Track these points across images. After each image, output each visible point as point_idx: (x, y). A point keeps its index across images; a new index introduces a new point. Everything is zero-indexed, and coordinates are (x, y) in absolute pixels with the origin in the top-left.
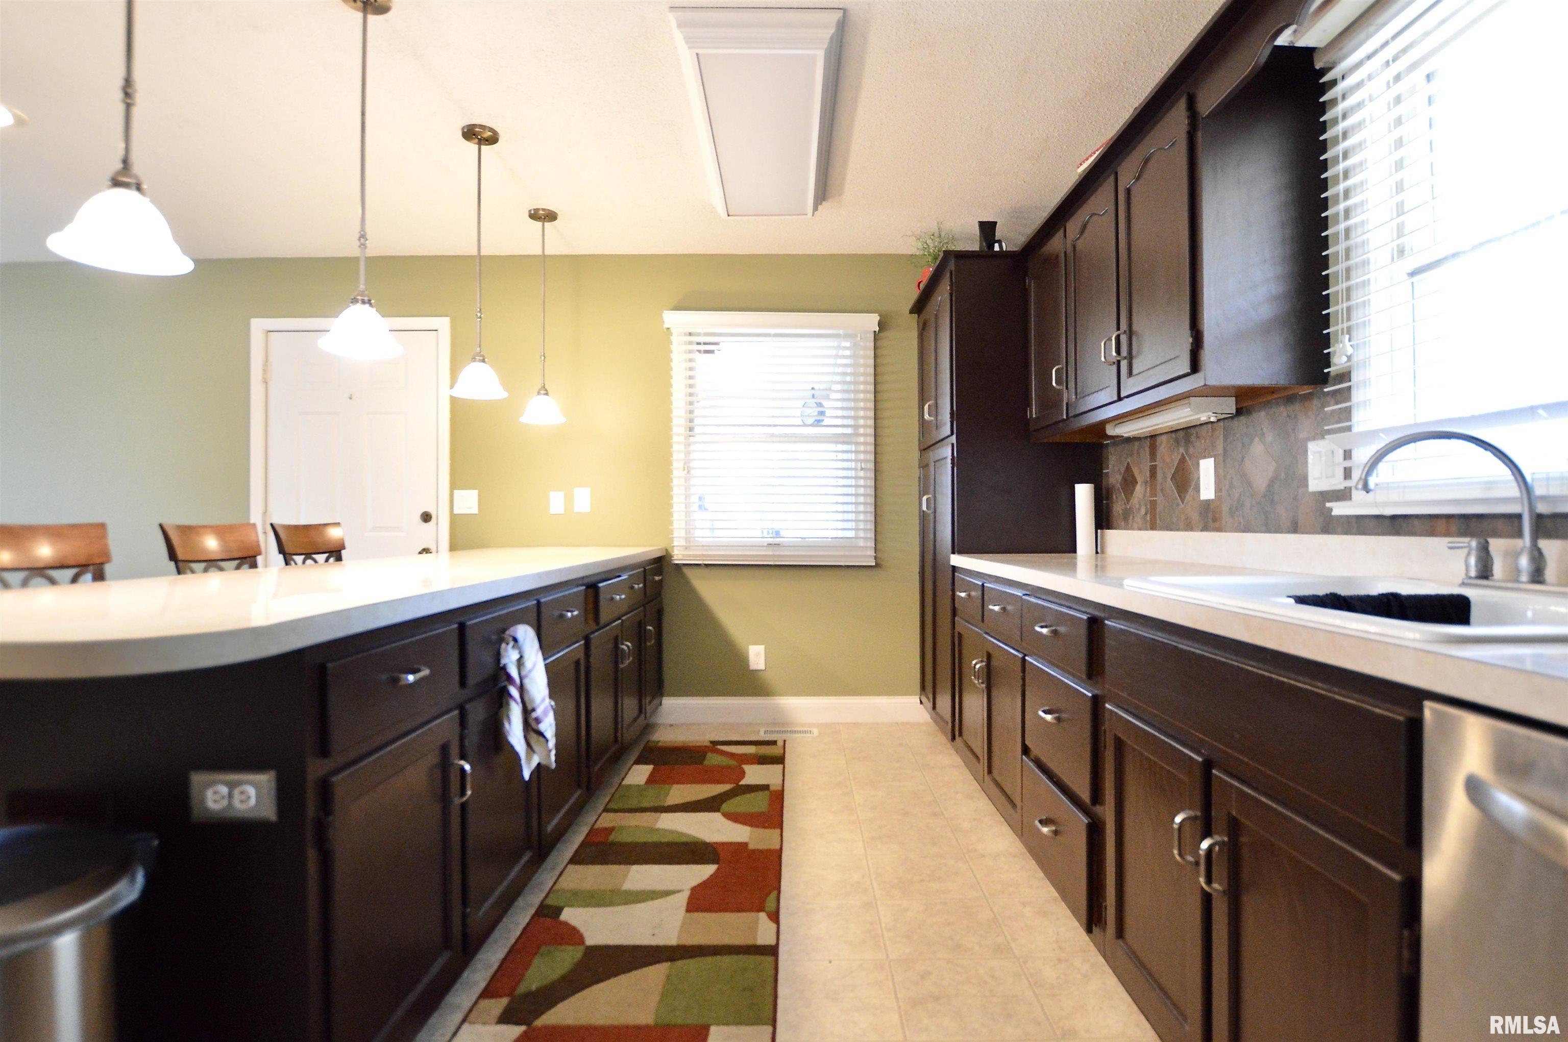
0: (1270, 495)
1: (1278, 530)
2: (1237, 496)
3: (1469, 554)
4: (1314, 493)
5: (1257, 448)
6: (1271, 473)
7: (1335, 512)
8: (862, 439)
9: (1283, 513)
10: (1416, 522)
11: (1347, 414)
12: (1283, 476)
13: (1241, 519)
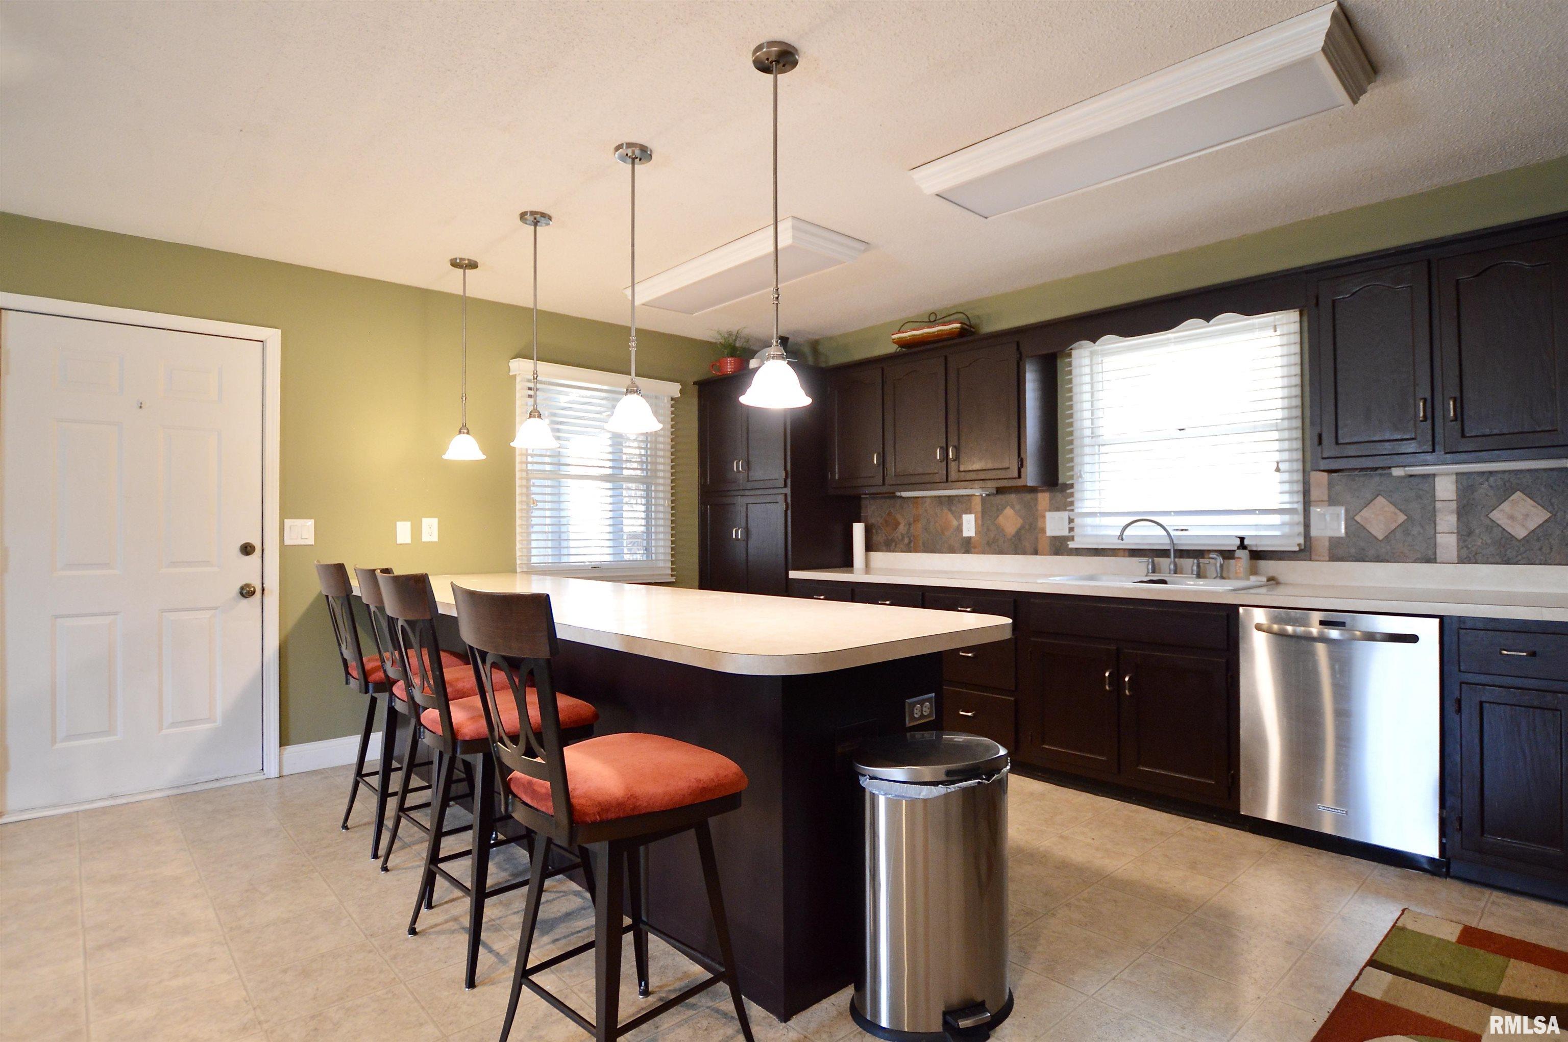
0: (1018, 535)
1: (1024, 553)
2: (992, 536)
3: (1148, 564)
4: (1050, 537)
5: (1008, 511)
6: (1019, 525)
7: (1070, 546)
8: (661, 481)
9: (1027, 545)
10: (1108, 551)
11: (1072, 503)
12: (1027, 527)
13: (996, 547)
